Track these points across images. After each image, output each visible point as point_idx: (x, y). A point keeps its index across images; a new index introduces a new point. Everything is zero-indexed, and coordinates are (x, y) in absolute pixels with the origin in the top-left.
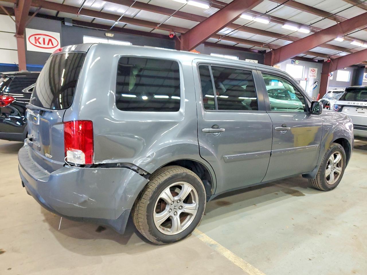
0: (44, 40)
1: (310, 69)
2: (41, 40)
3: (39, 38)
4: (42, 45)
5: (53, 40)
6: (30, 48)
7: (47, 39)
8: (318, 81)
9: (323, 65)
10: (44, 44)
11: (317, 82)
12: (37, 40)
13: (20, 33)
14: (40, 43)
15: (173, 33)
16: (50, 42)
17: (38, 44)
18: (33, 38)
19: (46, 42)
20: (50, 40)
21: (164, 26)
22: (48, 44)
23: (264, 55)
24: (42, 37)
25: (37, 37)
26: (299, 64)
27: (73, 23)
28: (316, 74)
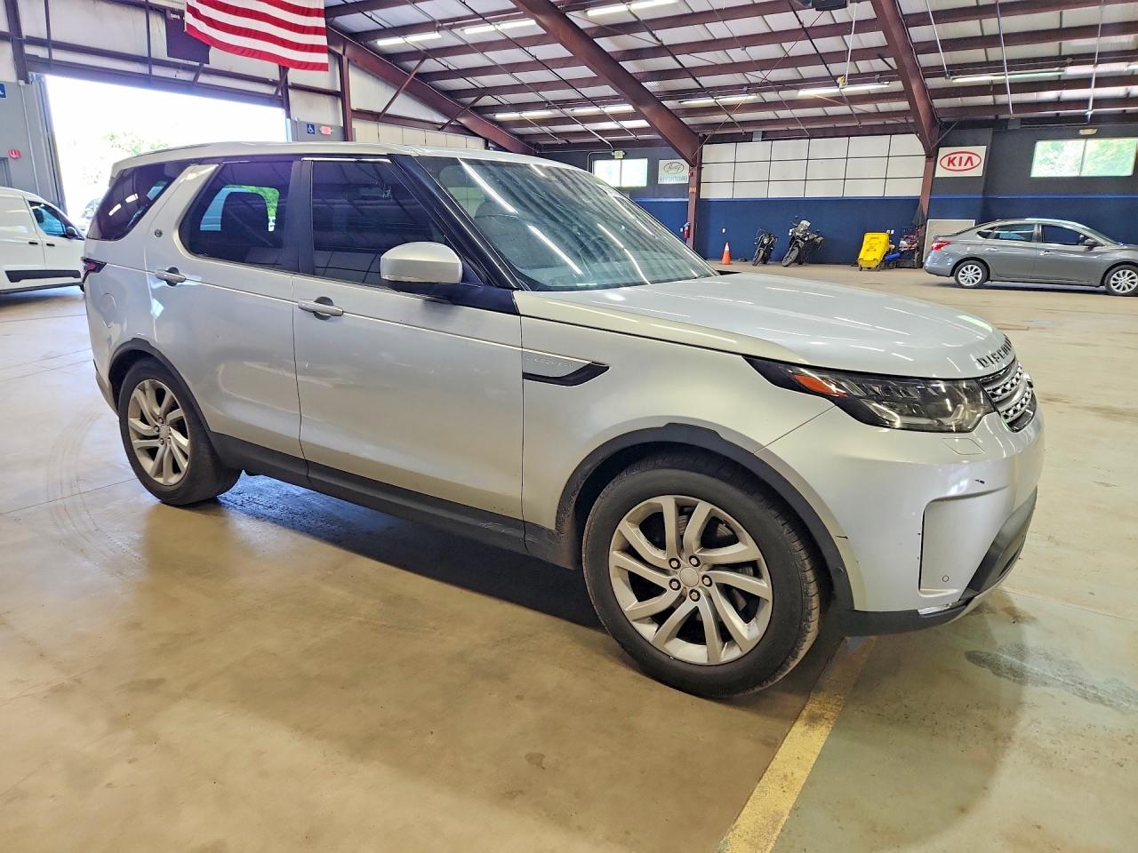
0: (961, 158)
2: (957, 162)
3: (955, 158)
4: (957, 167)
5: (973, 157)
6: (941, 172)
7: (965, 157)
10: (960, 165)
12: (951, 161)
13: (931, 156)
14: (954, 165)
16: (969, 163)
17: (951, 167)
18: (947, 159)
19: (963, 162)
20: (970, 158)
22: (965, 165)
24: (958, 156)
25: (952, 157)
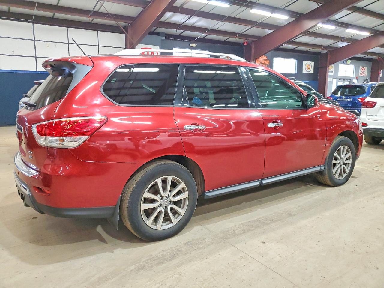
1: (361, 67)
8: (369, 79)
9: (372, 64)
11: (367, 80)
15: (246, 41)
21: (242, 35)
23: (319, 56)
26: (351, 64)
27: (166, 37)
28: (366, 73)
